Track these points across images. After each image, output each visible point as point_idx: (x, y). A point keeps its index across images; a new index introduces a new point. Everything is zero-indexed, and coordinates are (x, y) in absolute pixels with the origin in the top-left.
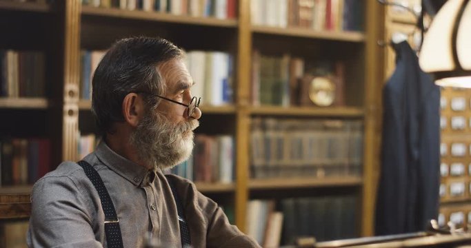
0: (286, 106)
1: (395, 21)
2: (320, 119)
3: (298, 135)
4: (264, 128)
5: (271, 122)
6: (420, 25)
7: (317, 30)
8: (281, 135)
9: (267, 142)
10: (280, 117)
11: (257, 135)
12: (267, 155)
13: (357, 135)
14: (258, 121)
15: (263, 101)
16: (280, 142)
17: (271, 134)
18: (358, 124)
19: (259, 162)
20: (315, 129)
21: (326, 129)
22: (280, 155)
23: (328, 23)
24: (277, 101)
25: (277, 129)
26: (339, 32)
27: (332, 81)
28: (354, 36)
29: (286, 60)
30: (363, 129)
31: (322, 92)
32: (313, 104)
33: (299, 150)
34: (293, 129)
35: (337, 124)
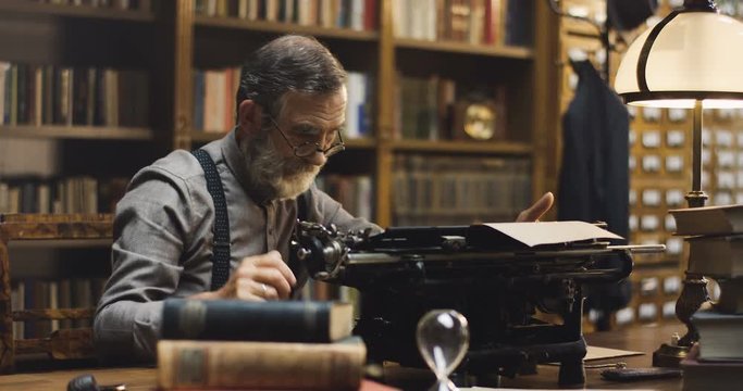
0: (434, 140)
1: (571, 33)
2: (476, 156)
3: (449, 176)
4: (409, 167)
5: (418, 160)
6: (604, 39)
7: (474, 44)
8: (429, 176)
9: (412, 183)
10: (429, 154)
11: (401, 175)
12: (412, 202)
13: (523, 177)
14: (401, 158)
15: (405, 134)
16: (428, 185)
17: (418, 175)
18: (524, 163)
19: (402, 210)
20: (472, 169)
21: (485, 169)
22: (428, 201)
23: (487, 36)
24: (423, 133)
25: (424, 168)
26: (500, 48)
27: (492, 109)
28: (520, 52)
29: (433, 82)
30: (531, 171)
31: (480, 123)
32: (469, 138)
33: (451, 195)
34: (444, 169)
35: (499, 163)
